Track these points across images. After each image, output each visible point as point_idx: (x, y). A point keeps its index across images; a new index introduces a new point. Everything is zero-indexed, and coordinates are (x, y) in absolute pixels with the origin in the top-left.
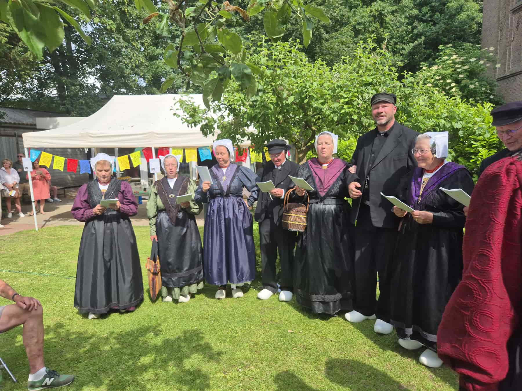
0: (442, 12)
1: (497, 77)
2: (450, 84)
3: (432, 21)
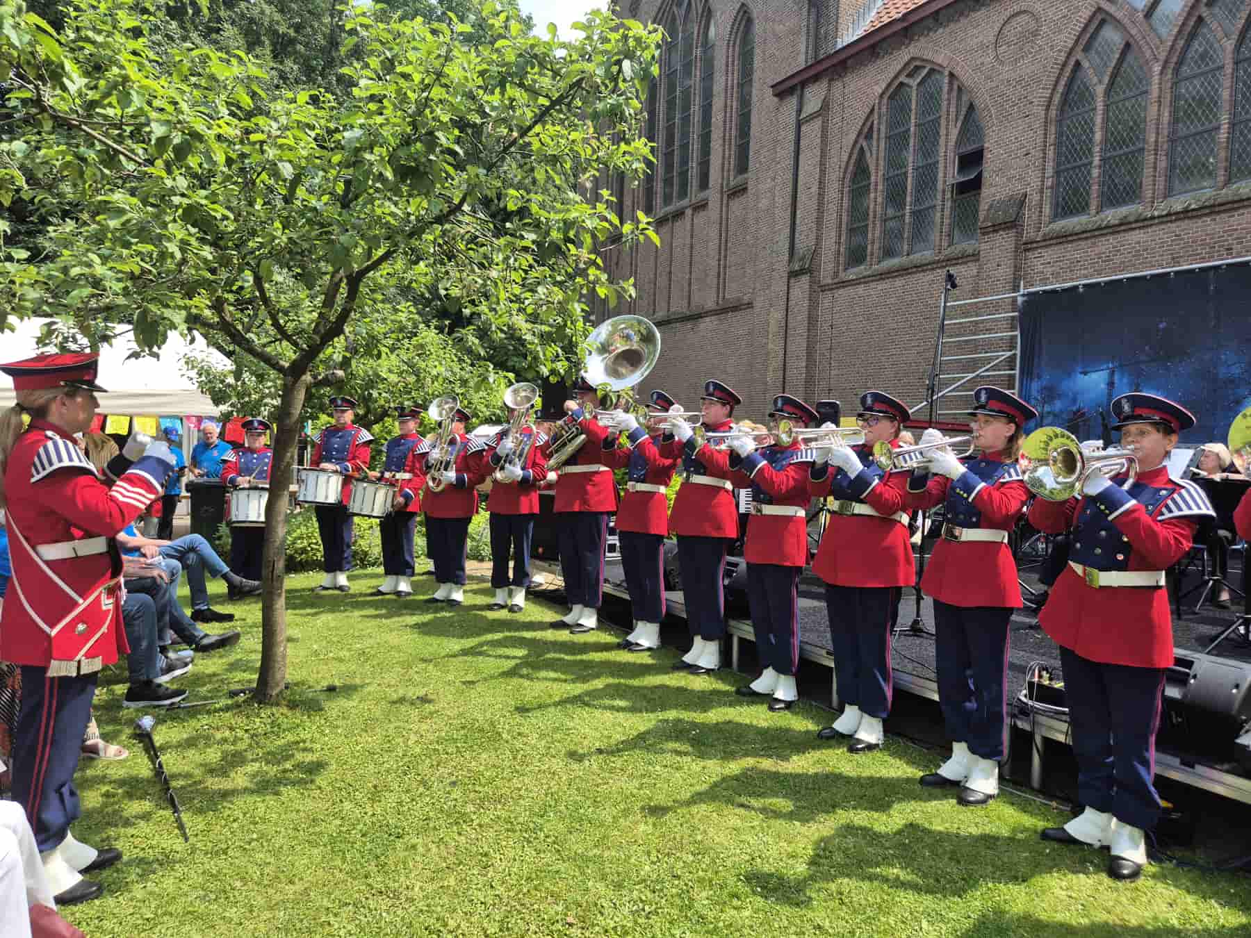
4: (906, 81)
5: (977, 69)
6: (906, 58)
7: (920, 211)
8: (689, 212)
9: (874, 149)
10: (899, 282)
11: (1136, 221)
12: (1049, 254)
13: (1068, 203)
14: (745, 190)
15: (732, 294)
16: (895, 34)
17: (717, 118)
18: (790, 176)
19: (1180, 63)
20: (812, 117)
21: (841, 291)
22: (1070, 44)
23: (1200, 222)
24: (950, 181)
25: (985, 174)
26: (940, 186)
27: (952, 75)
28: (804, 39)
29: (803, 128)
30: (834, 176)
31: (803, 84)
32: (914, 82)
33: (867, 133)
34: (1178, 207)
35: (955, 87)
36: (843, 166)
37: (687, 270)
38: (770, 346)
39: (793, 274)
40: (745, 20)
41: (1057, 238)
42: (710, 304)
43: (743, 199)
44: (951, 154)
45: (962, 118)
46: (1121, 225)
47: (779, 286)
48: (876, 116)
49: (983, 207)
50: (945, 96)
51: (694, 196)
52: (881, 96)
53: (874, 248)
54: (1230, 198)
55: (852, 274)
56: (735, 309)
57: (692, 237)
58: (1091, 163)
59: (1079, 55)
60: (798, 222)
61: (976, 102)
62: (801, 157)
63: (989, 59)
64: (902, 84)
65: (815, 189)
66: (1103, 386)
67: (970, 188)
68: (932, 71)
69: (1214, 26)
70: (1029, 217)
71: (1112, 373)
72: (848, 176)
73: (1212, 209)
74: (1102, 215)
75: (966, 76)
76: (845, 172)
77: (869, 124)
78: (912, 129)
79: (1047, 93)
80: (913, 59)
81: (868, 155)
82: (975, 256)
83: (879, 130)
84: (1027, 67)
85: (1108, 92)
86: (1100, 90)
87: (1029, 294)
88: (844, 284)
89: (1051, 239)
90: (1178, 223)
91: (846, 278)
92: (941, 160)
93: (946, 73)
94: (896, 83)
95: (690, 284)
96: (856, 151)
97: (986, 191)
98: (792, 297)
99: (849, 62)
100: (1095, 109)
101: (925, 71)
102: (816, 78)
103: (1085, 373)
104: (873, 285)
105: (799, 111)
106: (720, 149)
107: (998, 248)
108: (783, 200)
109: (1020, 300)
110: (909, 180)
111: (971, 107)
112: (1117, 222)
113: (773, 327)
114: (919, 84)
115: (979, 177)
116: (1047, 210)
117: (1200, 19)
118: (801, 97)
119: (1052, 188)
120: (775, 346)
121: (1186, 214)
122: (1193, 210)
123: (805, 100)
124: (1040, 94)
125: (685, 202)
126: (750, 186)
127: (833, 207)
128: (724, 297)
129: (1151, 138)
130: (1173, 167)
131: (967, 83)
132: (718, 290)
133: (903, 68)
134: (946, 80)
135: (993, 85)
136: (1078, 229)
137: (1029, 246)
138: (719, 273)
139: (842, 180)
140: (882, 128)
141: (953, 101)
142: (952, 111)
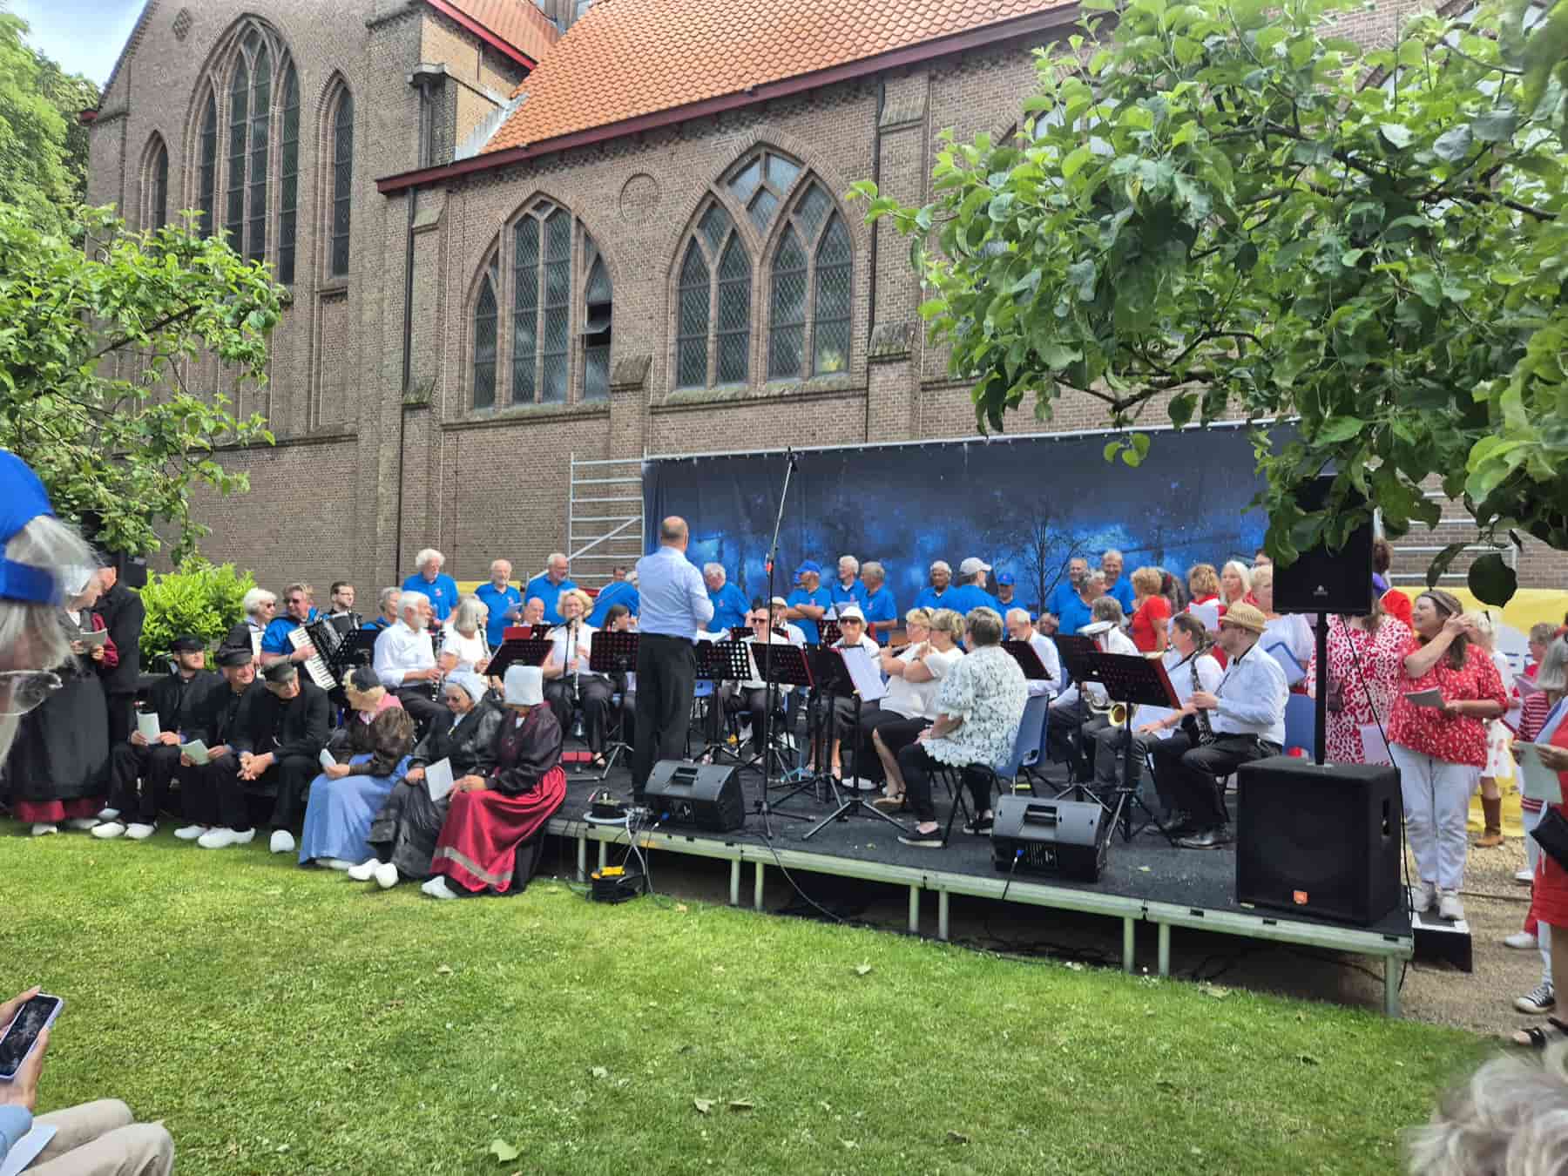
4: (533, 213)
5: (602, 220)
6: (532, 191)
7: (550, 357)
9: (500, 280)
10: (530, 431)
11: (743, 400)
12: (672, 420)
13: (690, 371)
14: (344, 295)
15: (327, 419)
16: (520, 161)
17: (303, 198)
18: (401, 288)
19: (776, 259)
20: (430, 228)
21: (467, 433)
22: (686, 218)
23: (792, 407)
24: (581, 331)
25: (613, 331)
26: (570, 333)
27: (578, 220)
28: (416, 135)
29: (418, 239)
30: (454, 301)
31: (418, 188)
32: (541, 217)
33: (492, 258)
34: (776, 391)
35: (583, 234)
36: (466, 290)
38: (381, 490)
39: (408, 408)
40: (340, 90)
41: (678, 405)
42: (298, 431)
43: (342, 306)
44: (580, 302)
45: (590, 265)
46: (731, 401)
47: (391, 417)
48: (501, 243)
49: (613, 363)
50: (573, 241)
52: (507, 223)
53: (504, 388)
54: (811, 391)
55: (478, 415)
56: (334, 439)
58: (707, 337)
59: (695, 231)
60: (413, 344)
61: (603, 254)
62: (415, 273)
63: (614, 214)
64: (528, 216)
65: (432, 312)
67: (599, 343)
68: (558, 210)
69: (799, 232)
70: (652, 379)
71: (721, 543)
72: (472, 303)
73: (801, 397)
74: (717, 389)
75: (591, 224)
76: (468, 299)
77: (494, 250)
78: (540, 267)
79: (668, 261)
80: (538, 193)
81: (493, 281)
82: (605, 413)
83: (504, 261)
84: (648, 231)
85: (720, 272)
86: (713, 268)
87: (652, 461)
88: (471, 426)
89: (674, 405)
90: (775, 407)
91: (472, 420)
92: (571, 307)
93: (573, 216)
94: (522, 213)
95: (267, 403)
96: (480, 278)
97: (615, 348)
98: (407, 433)
99: (470, 179)
100: (709, 286)
101: (553, 208)
102: (432, 185)
103: (700, 541)
104: (502, 430)
105: (412, 218)
106: (309, 238)
107: (626, 407)
108: (393, 319)
109: (644, 466)
110: (539, 319)
111: (599, 258)
112: (728, 398)
113: (384, 468)
114: (547, 220)
115: (609, 330)
116: (671, 376)
117: (789, 225)
118: (414, 202)
119: (673, 355)
120: (386, 489)
122: (786, 396)
123: (419, 208)
124: (662, 262)
126: (351, 292)
127: (455, 335)
128: (317, 424)
129: (755, 324)
130: (771, 353)
131: (594, 233)
132: (309, 414)
133: (529, 200)
134: (573, 224)
135: (619, 240)
136: (697, 399)
137: (656, 410)
138: (309, 392)
139: (464, 307)
140: (508, 258)
141: (581, 247)
142: (580, 257)
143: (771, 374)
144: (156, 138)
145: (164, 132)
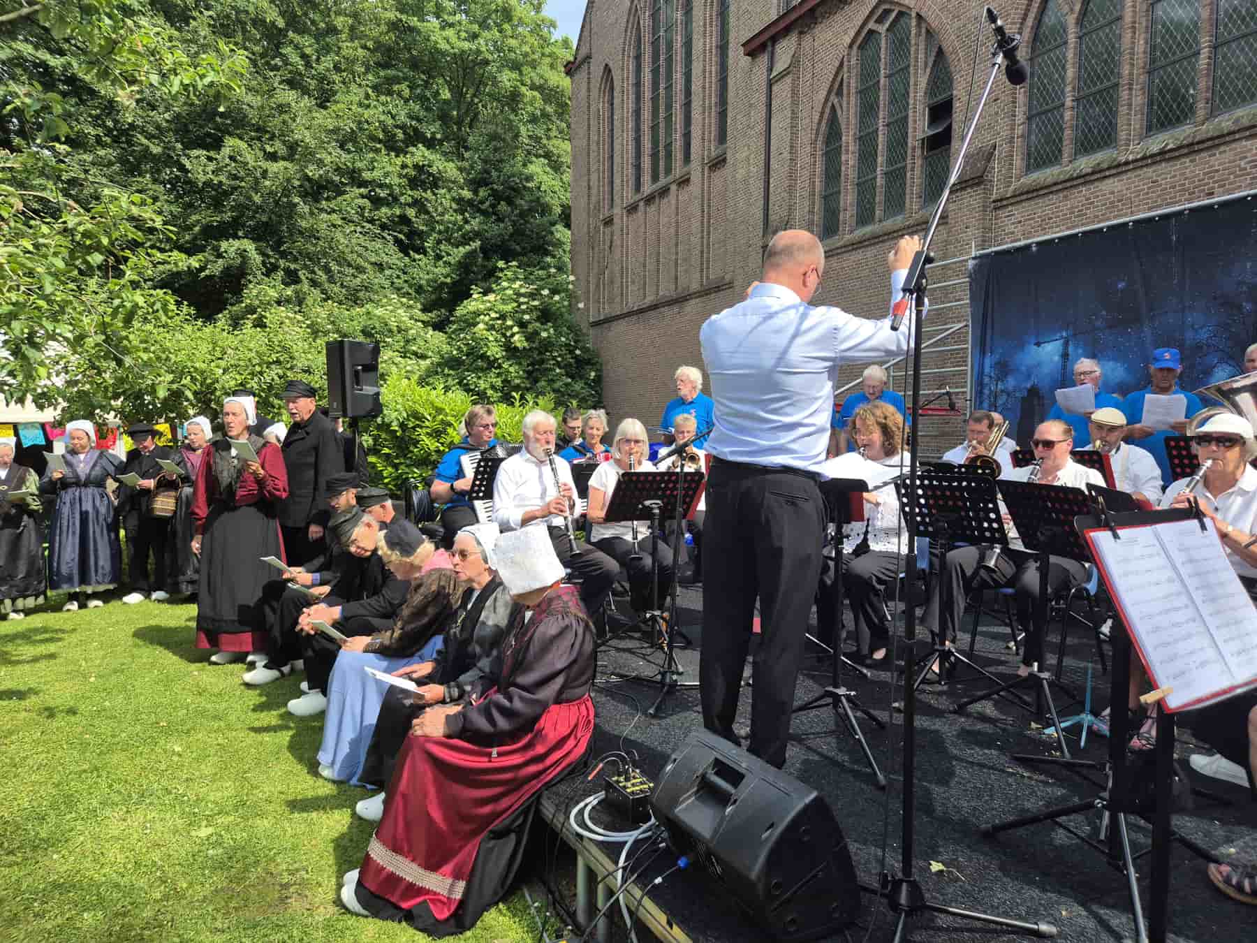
0: (510, 202)
1: (591, 320)
2: (511, 327)
3: (494, 213)
4: (875, 27)
5: (944, 7)
6: (874, 3)
7: (891, 172)
8: (674, 187)
9: (845, 105)
10: (870, 252)
11: (1109, 169)
12: (1018, 212)
13: (1042, 152)
14: (724, 160)
15: (714, 274)
17: (696, 87)
18: (762, 142)
20: (782, 76)
23: (1178, 164)
24: (920, 135)
25: (955, 126)
26: (910, 141)
27: (919, 16)
29: (775, 88)
30: (805, 137)
31: (774, 39)
32: (882, 29)
33: (837, 88)
34: (1155, 148)
35: (923, 30)
36: (815, 126)
37: (673, 250)
41: (1028, 192)
42: (695, 286)
43: (723, 171)
44: (920, 107)
45: (930, 64)
46: (1093, 173)
47: (755, 261)
48: (845, 69)
50: (914, 42)
51: (678, 170)
52: (851, 46)
53: (848, 214)
54: (1209, 135)
56: (718, 289)
57: (677, 214)
58: (1063, 105)
60: (771, 190)
61: (944, 45)
62: (773, 121)
64: (871, 32)
65: (786, 155)
66: (1056, 358)
67: (940, 143)
68: (901, 14)
70: (999, 170)
71: (1066, 344)
72: (820, 138)
73: (1192, 148)
74: (1077, 163)
75: (932, 16)
76: (817, 134)
77: (839, 79)
78: (882, 81)
81: (839, 112)
83: (849, 86)
85: (1080, 22)
86: (1071, 19)
87: (981, 257)
89: (1022, 194)
90: (1154, 168)
92: (911, 113)
93: (914, 15)
94: (865, 31)
95: (676, 266)
96: (828, 110)
97: (956, 144)
99: (818, 13)
100: (1066, 43)
101: (893, 15)
102: (786, 31)
103: (1038, 344)
104: (845, 256)
106: (700, 118)
107: (966, 208)
108: (757, 169)
109: (971, 263)
110: (881, 137)
111: (940, 52)
112: (1089, 170)
114: (888, 30)
115: (949, 127)
116: (1018, 162)
118: (773, 54)
119: (1022, 136)
121: (1164, 156)
122: (1171, 150)
123: (777, 56)
125: (670, 178)
126: (729, 156)
127: (806, 173)
128: (708, 278)
129: (1126, 71)
130: (1151, 103)
131: (934, 24)
132: (702, 271)
133: (872, 13)
134: (914, 22)
135: (960, 23)
136: (1050, 181)
137: (1000, 204)
138: (702, 252)
139: (813, 143)
140: (852, 83)
141: (922, 46)
142: (921, 56)
143: (1149, 128)
144: (607, 70)
145: (611, 65)
